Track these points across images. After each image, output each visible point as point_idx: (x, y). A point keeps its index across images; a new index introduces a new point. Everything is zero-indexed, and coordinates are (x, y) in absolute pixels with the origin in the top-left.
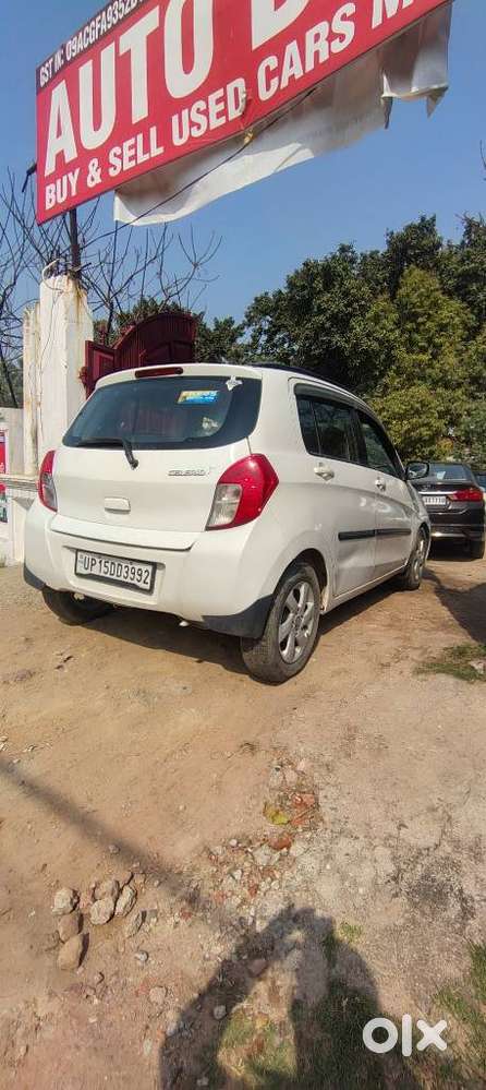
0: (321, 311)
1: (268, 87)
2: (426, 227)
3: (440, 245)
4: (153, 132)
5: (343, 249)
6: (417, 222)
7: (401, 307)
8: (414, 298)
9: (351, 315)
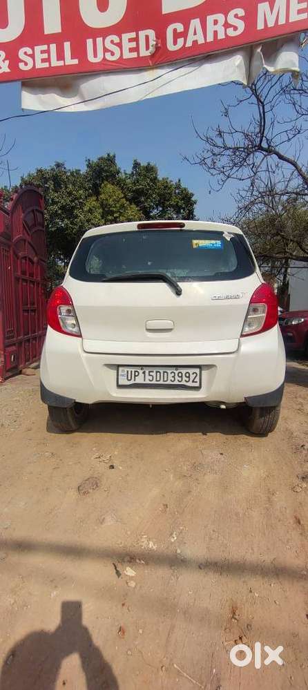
0: (54, 203)
1: (175, 43)
2: (110, 160)
3: (118, 172)
4: (67, 45)
5: (58, 165)
6: (106, 156)
7: (103, 206)
8: (111, 202)
9: (73, 208)
